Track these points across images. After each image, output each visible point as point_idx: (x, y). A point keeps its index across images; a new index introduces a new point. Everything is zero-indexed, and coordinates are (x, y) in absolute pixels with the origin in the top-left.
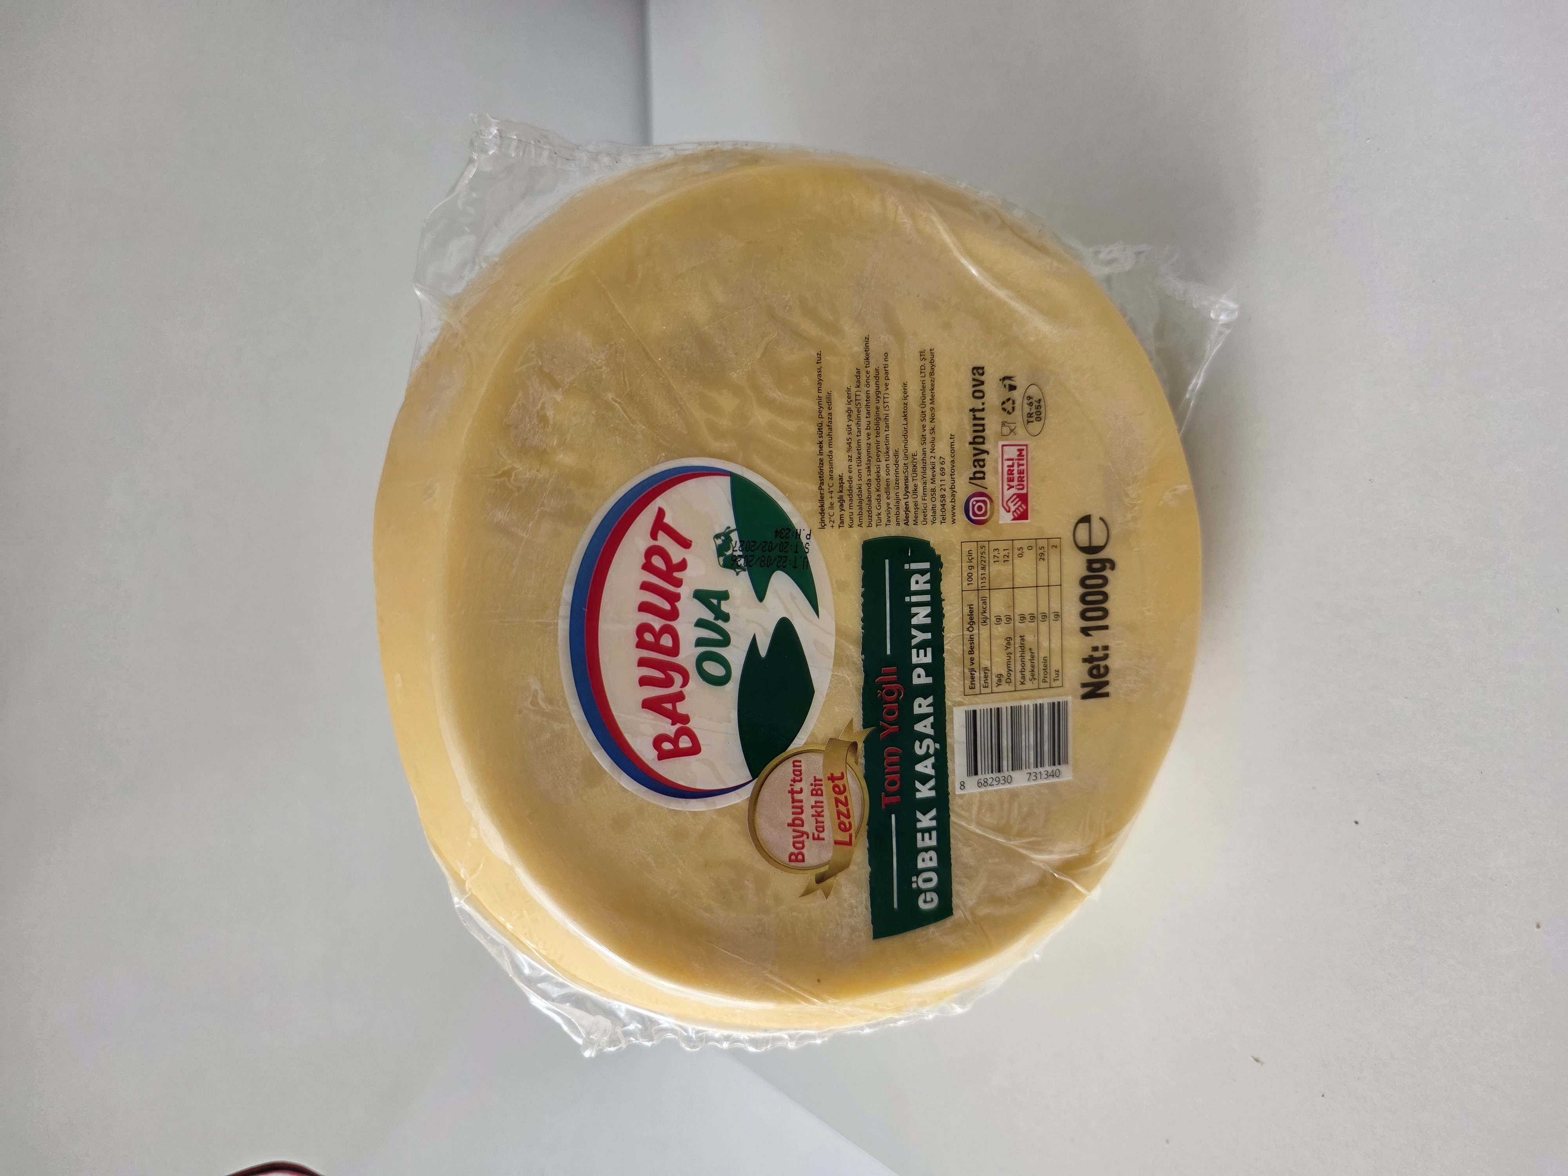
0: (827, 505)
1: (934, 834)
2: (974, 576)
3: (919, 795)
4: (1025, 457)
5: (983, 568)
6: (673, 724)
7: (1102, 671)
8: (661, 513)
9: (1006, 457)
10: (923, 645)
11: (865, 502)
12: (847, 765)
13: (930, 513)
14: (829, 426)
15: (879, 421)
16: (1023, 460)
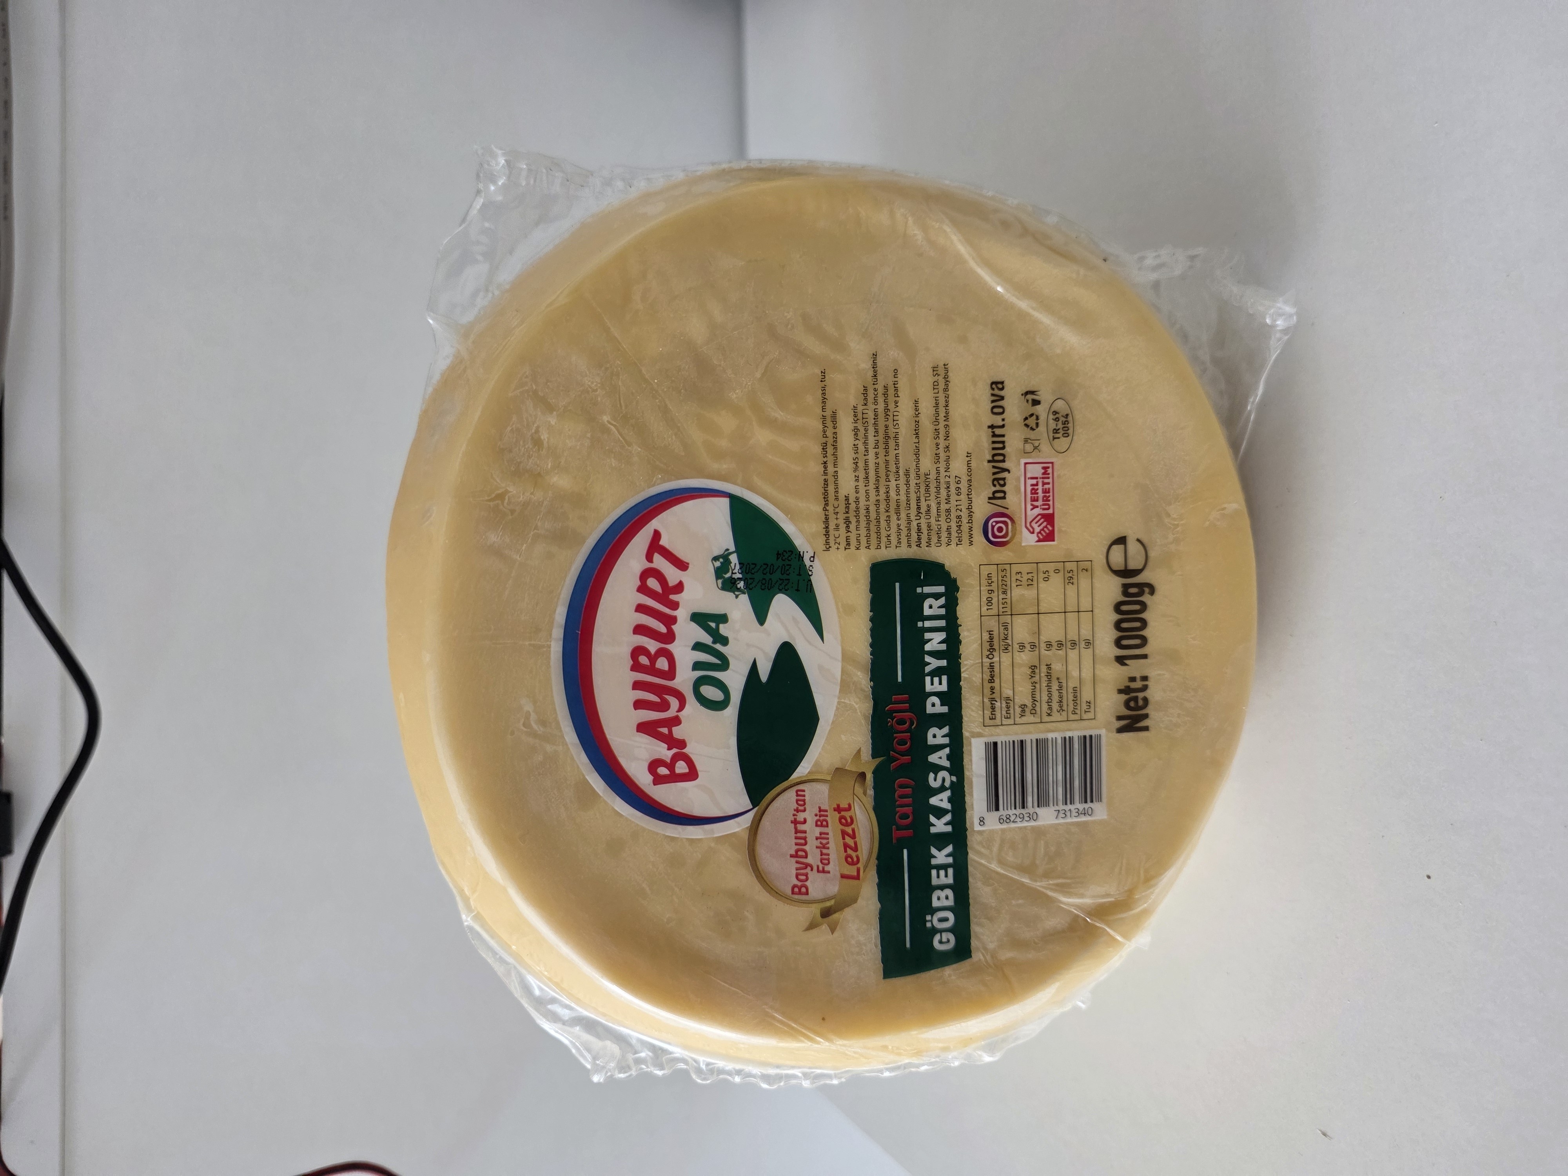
0: (832, 526)
1: (950, 871)
2: (995, 601)
3: (933, 830)
4: (1051, 476)
5: (1004, 593)
6: (669, 749)
7: (1141, 703)
8: (657, 535)
9: (1029, 475)
10: (937, 672)
11: (873, 523)
12: (855, 796)
13: (944, 535)
14: (834, 445)
15: (888, 439)
16: (1048, 478)
